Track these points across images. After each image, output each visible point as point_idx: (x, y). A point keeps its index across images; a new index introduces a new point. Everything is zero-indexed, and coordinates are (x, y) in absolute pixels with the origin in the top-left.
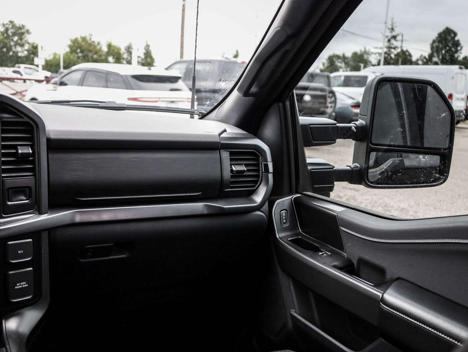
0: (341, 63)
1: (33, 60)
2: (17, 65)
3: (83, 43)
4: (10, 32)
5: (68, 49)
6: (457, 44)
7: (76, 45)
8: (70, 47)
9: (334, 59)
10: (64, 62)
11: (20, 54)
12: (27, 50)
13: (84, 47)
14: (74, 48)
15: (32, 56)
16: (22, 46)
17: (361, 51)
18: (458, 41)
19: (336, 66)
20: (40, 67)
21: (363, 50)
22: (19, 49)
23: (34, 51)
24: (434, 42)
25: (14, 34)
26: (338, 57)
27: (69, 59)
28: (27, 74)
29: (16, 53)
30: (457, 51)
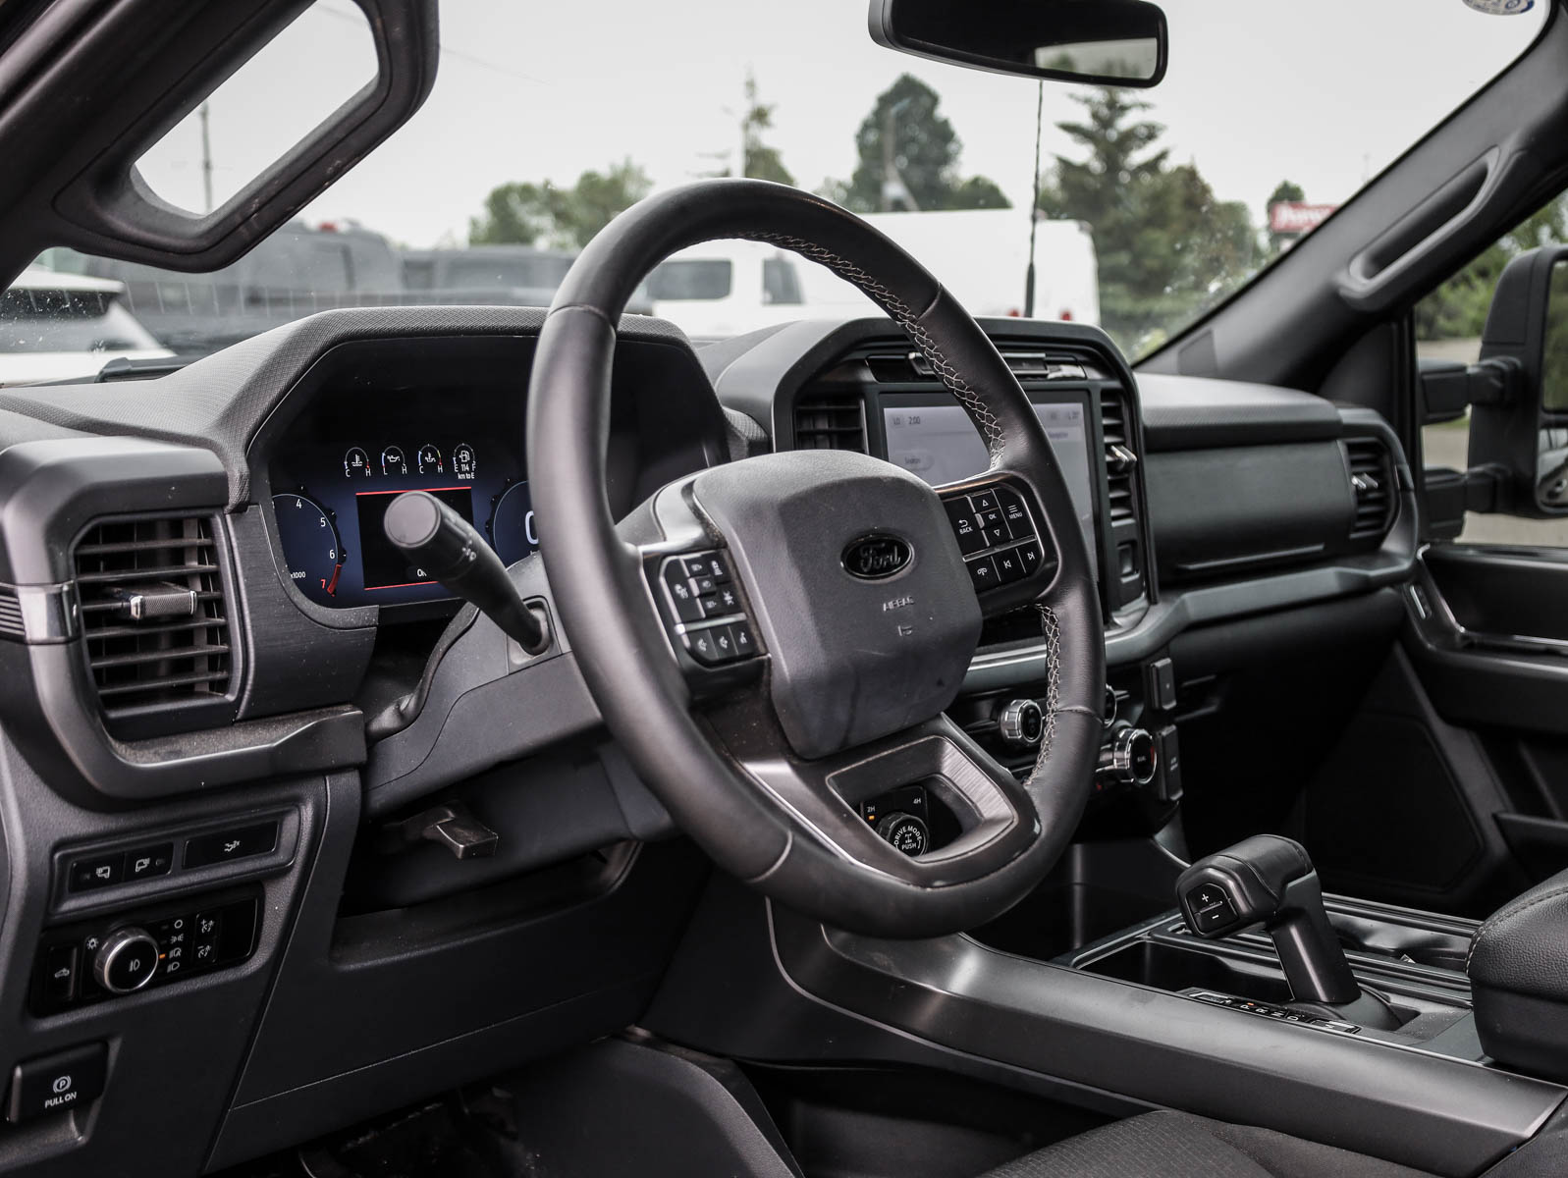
0: (539, 212)
6: (943, 134)
9: (514, 201)
17: (612, 166)
18: (945, 123)
19: (522, 227)
21: (620, 163)
24: (866, 127)
26: (527, 192)
30: (946, 159)
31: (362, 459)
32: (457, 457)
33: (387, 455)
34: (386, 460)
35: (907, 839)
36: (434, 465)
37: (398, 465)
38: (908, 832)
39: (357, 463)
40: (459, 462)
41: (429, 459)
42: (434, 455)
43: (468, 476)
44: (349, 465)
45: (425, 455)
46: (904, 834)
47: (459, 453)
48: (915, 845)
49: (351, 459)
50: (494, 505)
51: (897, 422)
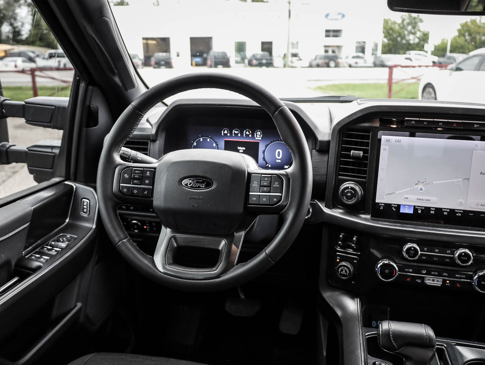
1: (423, 46)
2: (408, 52)
3: (472, 26)
4: (405, 23)
5: (457, 34)
7: (465, 28)
8: (459, 31)
10: (451, 46)
11: (412, 42)
12: (418, 38)
13: (472, 31)
14: (463, 32)
15: (422, 42)
16: (414, 34)
20: (429, 53)
22: (411, 37)
23: (425, 38)
25: (408, 24)
27: (457, 43)
28: (416, 59)
29: (408, 41)
31: (227, 131)
32: (256, 133)
33: (235, 131)
34: (234, 132)
35: (343, 271)
36: (248, 135)
37: (238, 134)
38: (344, 269)
39: (226, 132)
40: (257, 134)
41: (247, 133)
42: (249, 132)
43: (259, 139)
44: (223, 132)
45: (246, 132)
46: (343, 269)
47: (257, 132)
48: (346, 274)
49: (224, 131)
50: (266, 147)
51: (388, 141)
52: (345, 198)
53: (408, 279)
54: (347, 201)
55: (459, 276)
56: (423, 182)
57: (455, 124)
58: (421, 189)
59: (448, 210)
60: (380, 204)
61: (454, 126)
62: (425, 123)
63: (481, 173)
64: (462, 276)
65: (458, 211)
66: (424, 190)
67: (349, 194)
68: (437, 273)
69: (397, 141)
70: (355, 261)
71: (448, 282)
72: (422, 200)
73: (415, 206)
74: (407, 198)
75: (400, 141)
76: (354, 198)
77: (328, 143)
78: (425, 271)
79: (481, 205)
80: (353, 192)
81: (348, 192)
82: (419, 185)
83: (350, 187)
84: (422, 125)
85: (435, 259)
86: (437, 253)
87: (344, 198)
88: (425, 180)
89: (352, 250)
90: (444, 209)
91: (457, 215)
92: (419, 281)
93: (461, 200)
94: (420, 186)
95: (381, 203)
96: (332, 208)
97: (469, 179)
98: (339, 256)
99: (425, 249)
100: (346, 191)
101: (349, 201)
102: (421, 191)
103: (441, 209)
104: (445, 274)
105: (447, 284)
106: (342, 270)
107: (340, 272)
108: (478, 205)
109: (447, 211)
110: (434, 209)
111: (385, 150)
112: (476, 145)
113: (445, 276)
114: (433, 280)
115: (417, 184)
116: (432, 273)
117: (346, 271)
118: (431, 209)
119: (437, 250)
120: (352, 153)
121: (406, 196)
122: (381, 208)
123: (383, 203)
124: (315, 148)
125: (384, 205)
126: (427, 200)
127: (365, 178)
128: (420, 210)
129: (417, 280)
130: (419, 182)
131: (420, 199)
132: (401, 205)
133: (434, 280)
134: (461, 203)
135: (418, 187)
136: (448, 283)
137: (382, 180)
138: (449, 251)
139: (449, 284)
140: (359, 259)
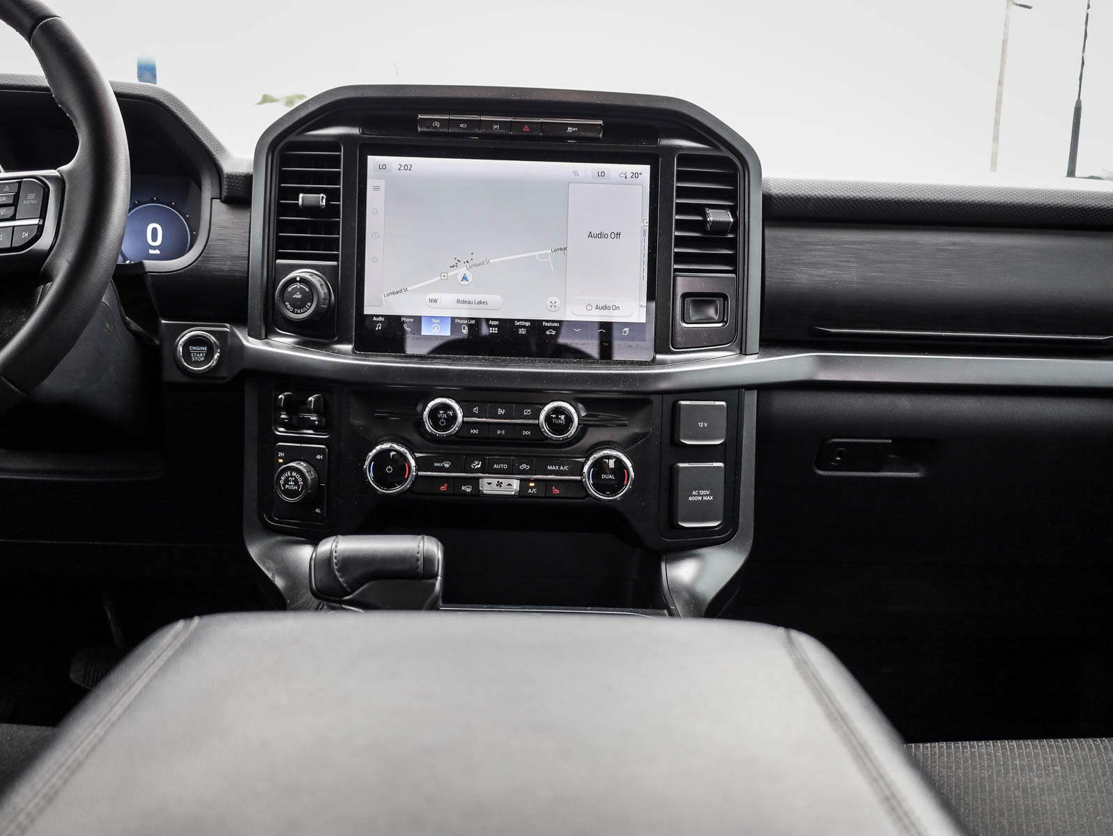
35: (290, 481)
38: (292, 477)
46: (289, 477)
48: (296, 488)
51: (383, 167)
52: (289, 306)
53: (443, 488)
54: (293, 312)
55: (554, 468)
56: (468, 262)
57: (526, 127)
58: (465, 278)
59: (528, 324)
60: (375, 319)
61: (524, 129)
62: (462, 126)
63: (590, 235)
64: (562, 468)
65: (549, 324)
66: (470, 279)
67: (298, 296)
68: (505, 466)
69: (402, 168)
70: (318, 457)
71: (532, 484)
72: (469, 302)
73: (453, 319)
74: (435, 301)
75: (409, 167)
76: (309, 304)
77: (248, 179)
78: (478, 465)
79: (597, 307)
80: (307, 290)
81: (295, 290)
82: (460, 268)
83: (298, 279)
84: (455, 130)
85: (499, 432)
86: (501, 417)
87: (286, 306)
88: (472, 257)
89: (311, 432)
90: (519, 320)
91: (548, 333)
92: (469, 490)
93: (554, 299)
94: (462, 271)
95: (377, 316)
96: (263, 336)
97: (565, 249)
98: (282, 449)
99: (476, 410)
100: (290, 289)
101: (299, 311)
102: (465, 283)
103: (512, 321)
104: (524, 466)
105: (530, 491)
106: (287, 481)
107: (284, 485)
108: (589, 308)
109: (524, 327)
110: (497, 323)
111: (376, 188)
112: (575, 173)
113: (524, 472)
114: (499, 484)
115: (454, 266)
116: (495, 466)
117: (296, 482)
118: (490, 322)
119: (501, 412)
120: (300, 202)
121: (433, 296)
122: (377, 329)
123: (382, 316)
124: (218, 196)
125: (383, 319)
126: (480, 303)
127: (335, 258)
128: (467, 328)
129: (463, 488)
130: (459, 261)
131: (464, 302)
132: (423, 318)
133: (501, 483)
134: (553, 304)
135: (458, 273)
136: (532, 488)
137: (374, 260)
138: (527, 412)
139: (534, 490)
140: (327, 450)
